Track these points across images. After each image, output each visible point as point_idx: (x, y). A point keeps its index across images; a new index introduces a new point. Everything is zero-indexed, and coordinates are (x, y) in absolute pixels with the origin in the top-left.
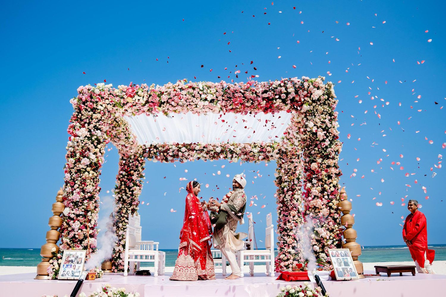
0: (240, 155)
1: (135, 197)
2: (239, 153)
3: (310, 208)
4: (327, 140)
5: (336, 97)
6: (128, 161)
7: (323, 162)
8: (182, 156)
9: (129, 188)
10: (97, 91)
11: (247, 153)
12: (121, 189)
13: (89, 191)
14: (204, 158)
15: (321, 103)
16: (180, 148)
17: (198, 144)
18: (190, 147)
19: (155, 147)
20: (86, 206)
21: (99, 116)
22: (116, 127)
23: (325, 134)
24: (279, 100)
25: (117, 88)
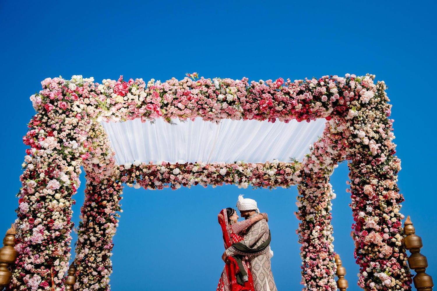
0: (252, 178)
1: (108, 238)
2: (250, 176)
3: (365, 245)
4: (383, 155)
5: (389, 100)
6: (98, 188)
7: (380, 184)
8: (174, 181)
9: (100, 225)
10: (72, 87)
11: (260, 175)
12: (88, 227)
13: (57, 228)
14: (203, 183)
15: (372, 108)
16: (172, 169)
17: (196, 164)
18: (185, 168)
19: (138, 168)
20: (52, 251)
21: (75, 121)
22: (92, 138)
23: (379, 147)
24: (318, 103)
25: (101, 83)
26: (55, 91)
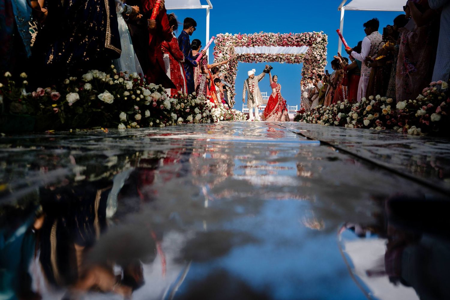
0: (285, 60)
1: (234, 80)
4: (321, 60)
8: (256, 60)
9: (231, 75)
10: (226, 37)
11: (288, 59)
14: (267, 61)
15: (320, 44)
16: (256, 56)
17: (265, 54)
18: (261, 55)
19: (243, 55)
21: (227, 48)
23: (320, 58)
24: (302, 42)
25: (234, 36)
26: (221, 39)
